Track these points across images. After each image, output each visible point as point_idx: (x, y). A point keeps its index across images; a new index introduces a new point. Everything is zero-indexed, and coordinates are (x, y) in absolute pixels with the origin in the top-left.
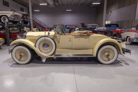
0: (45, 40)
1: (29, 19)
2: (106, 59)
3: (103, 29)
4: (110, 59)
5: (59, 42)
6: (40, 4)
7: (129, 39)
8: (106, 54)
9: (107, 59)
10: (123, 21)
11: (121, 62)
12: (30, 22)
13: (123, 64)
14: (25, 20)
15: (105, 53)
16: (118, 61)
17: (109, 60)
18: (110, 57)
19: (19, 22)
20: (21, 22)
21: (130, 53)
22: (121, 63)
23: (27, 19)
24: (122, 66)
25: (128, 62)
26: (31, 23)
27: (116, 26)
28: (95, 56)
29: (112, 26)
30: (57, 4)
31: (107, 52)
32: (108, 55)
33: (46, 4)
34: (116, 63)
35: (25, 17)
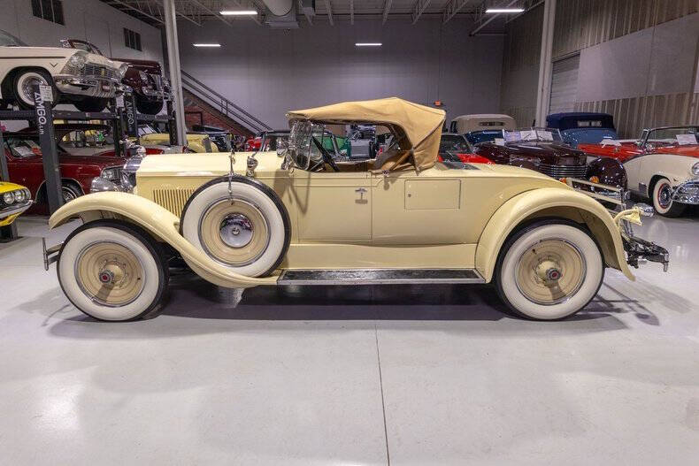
0: (231, 198)
1: (166, 90)
2: (546, 293)
3: (538, 141)
4: (565, 291)
5: (304, 210)
6: (223, 13)
7: (665, 189)
8: (546, 266)
9: (547, 291)
10: (633, 99)
11: (617, 305)
12: (169, 103)
13: (628, 317)
14: (145, 91)
15: (540, 261)
16: (602, 304)
17: (559, 297)
18: (563, 283)
19: (113, 101)
20: (120, 102)
21: (665, 263)
22: (619, 311)
23: (155, 88)
24: (621, 325)
25: (654, 308)
26: (175, 107)
27: (599, 123)
28: (488, 281)
29: (580, 124)
30: (308, 11)
31: (549, 258)
32: (555, 275)
33: (255, 13)
34: (595, 312)
35: (144, 78)
